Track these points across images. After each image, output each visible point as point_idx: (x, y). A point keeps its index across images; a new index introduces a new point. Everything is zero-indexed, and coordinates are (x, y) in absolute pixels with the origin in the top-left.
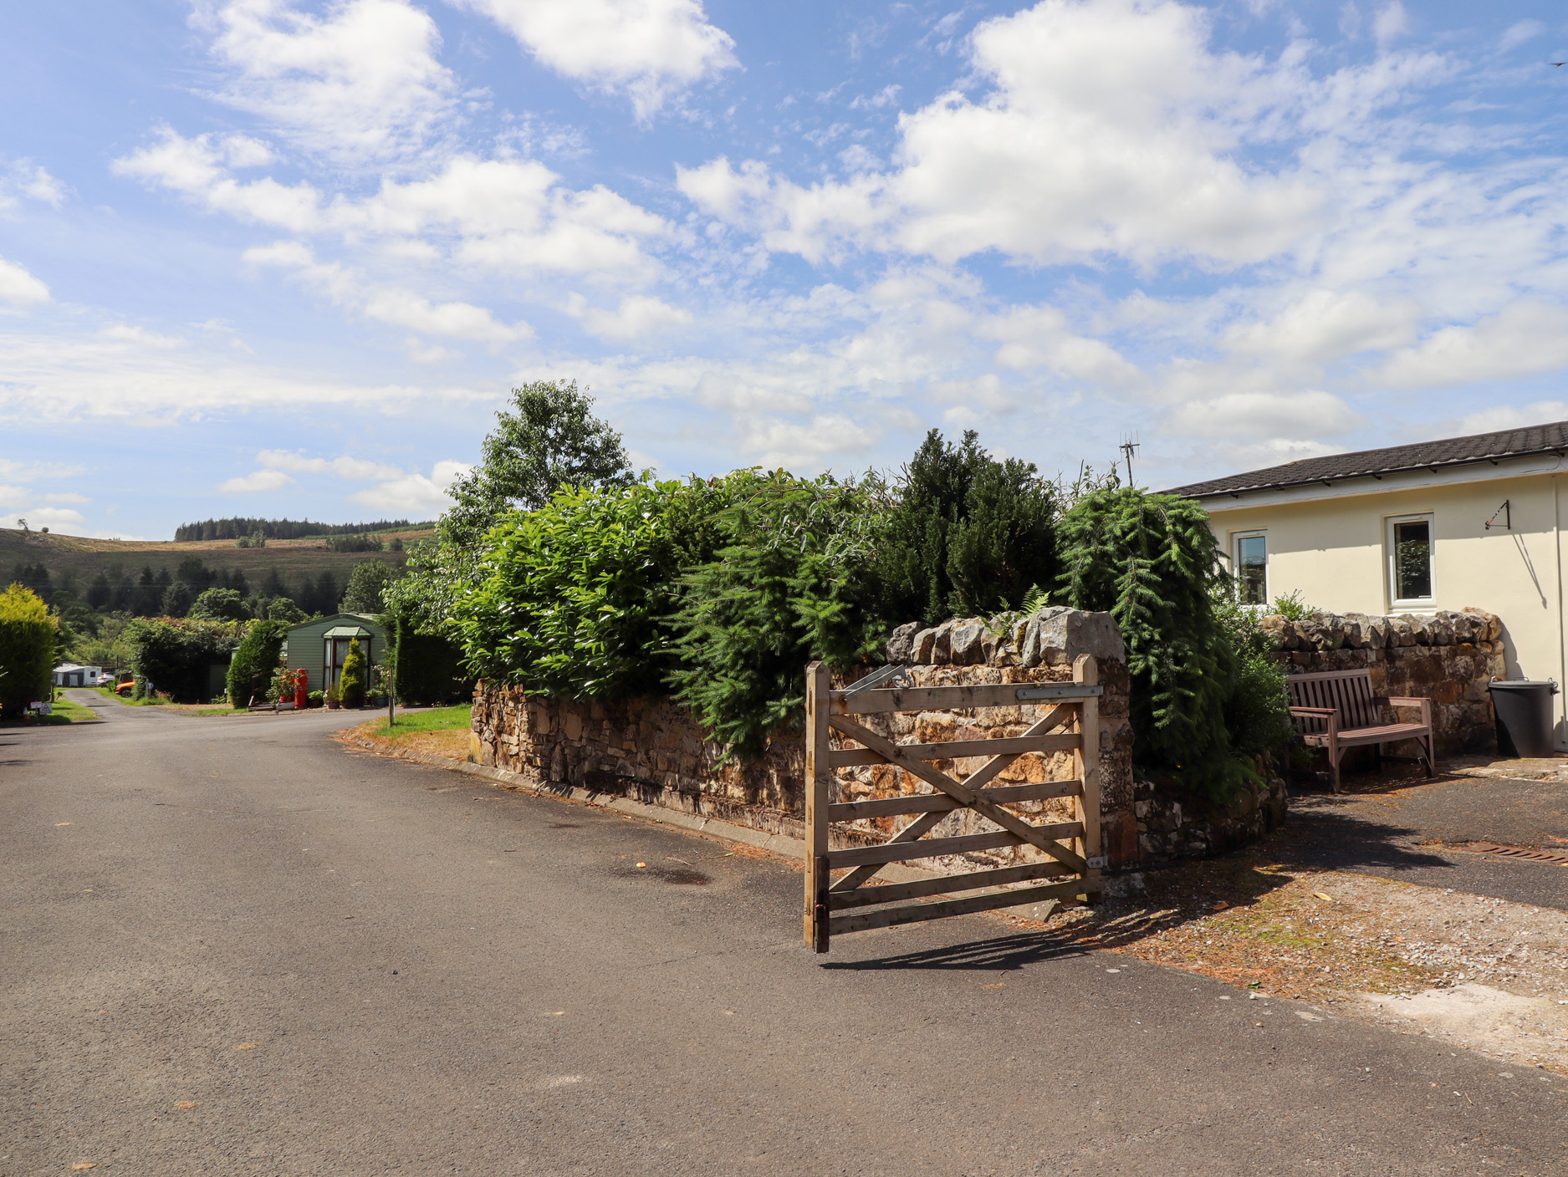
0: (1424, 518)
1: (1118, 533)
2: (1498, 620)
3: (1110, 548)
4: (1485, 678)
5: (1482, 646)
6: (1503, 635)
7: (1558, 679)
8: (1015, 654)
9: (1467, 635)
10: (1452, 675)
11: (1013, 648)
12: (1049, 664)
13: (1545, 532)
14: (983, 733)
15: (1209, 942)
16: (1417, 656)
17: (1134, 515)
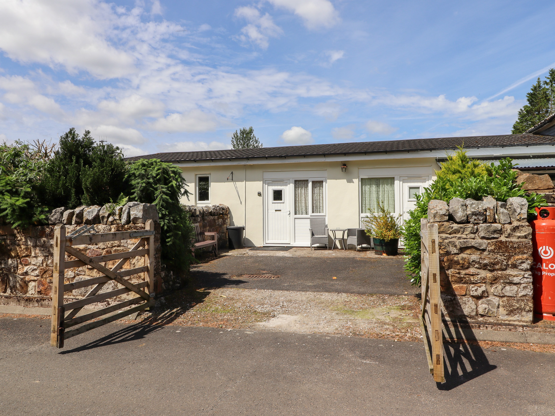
1: (155, 175)
2: (228, 208)
3: (151, 180)
4: (225, 225)
5: (225, 216)
6: (230, 212)
8: (118, 220)
9: (221, 212)
10: (218, 225)
11: (117, 217)
12: (134, 223)
13: (242, 182)
14: (101, 251)
15: (199, 316)
16: (210, 219)
17: (159, 169)
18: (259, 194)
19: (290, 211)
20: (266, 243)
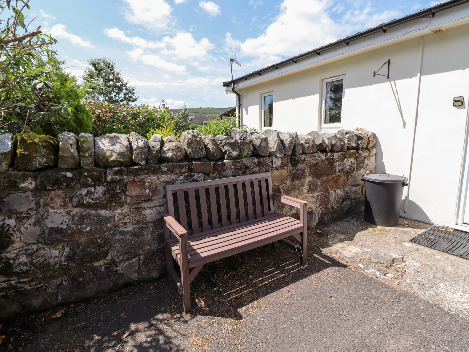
0: (341, 78)
2: (374, 136)
4: (362, 171)
5: (363, 151)
6: (377, 145)
7: (407, 176)
9: (354, 145)
10: (341, 171)
13: (411, 78)
16: (316, 160)
18: (458, 102)
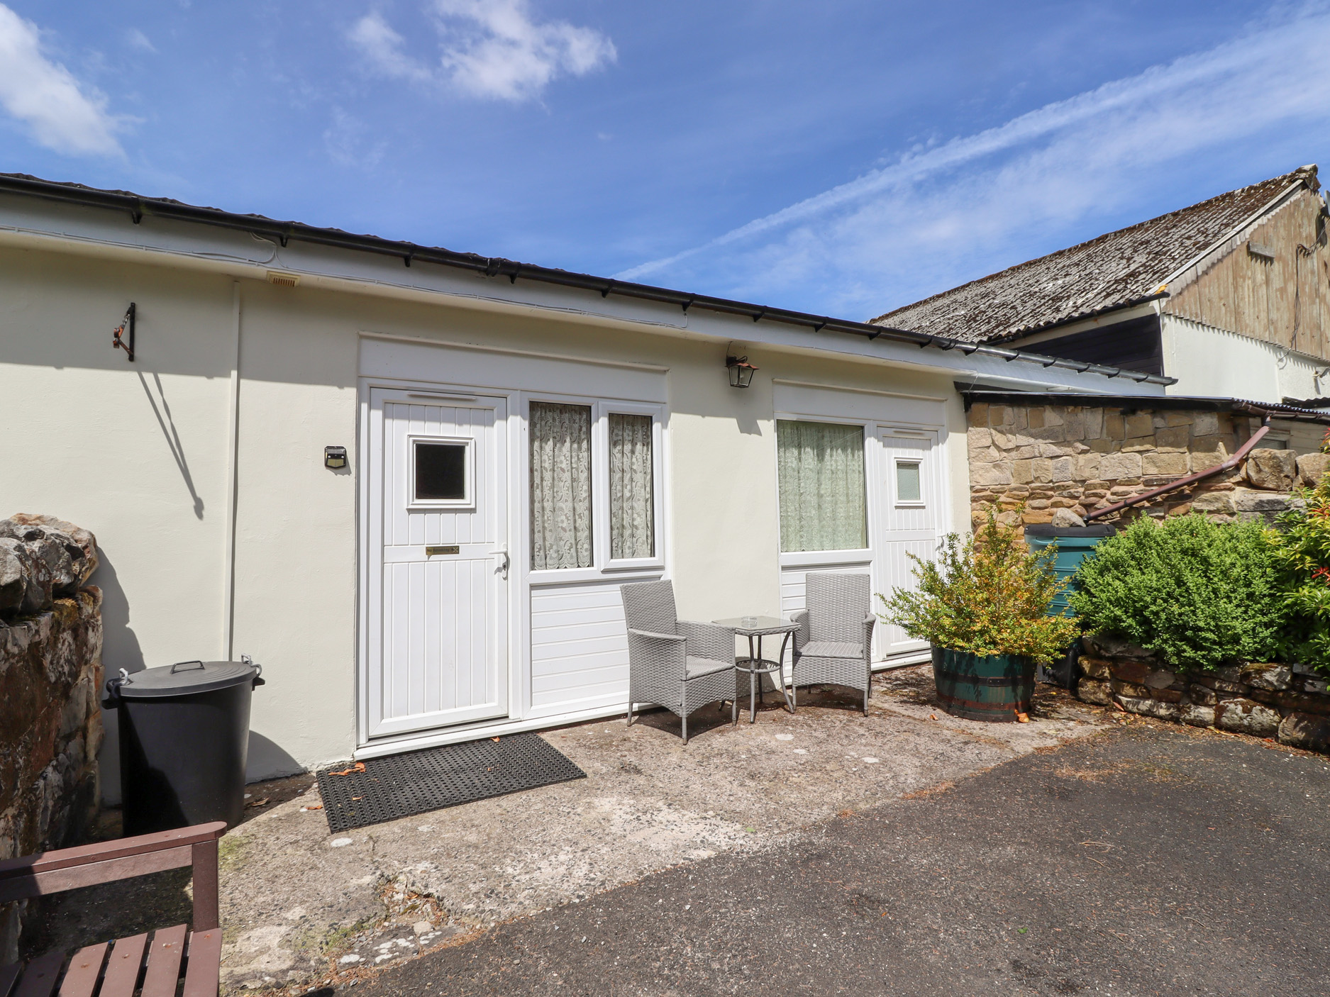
2: (95, 544)
4: (84, 673)
5: (83, 599)
18: (336, 459)
19: (506, 554)
20: (373, 733)
